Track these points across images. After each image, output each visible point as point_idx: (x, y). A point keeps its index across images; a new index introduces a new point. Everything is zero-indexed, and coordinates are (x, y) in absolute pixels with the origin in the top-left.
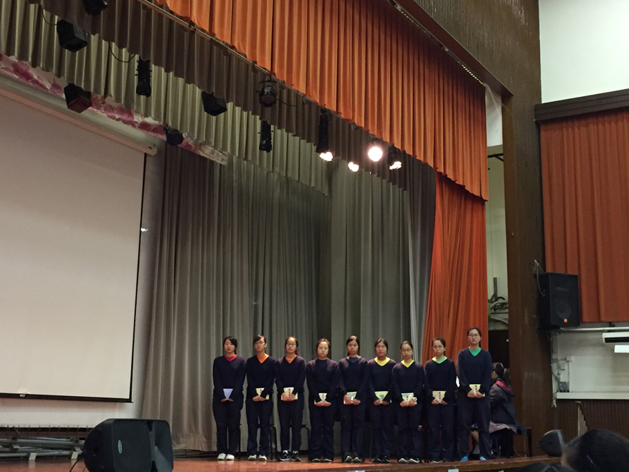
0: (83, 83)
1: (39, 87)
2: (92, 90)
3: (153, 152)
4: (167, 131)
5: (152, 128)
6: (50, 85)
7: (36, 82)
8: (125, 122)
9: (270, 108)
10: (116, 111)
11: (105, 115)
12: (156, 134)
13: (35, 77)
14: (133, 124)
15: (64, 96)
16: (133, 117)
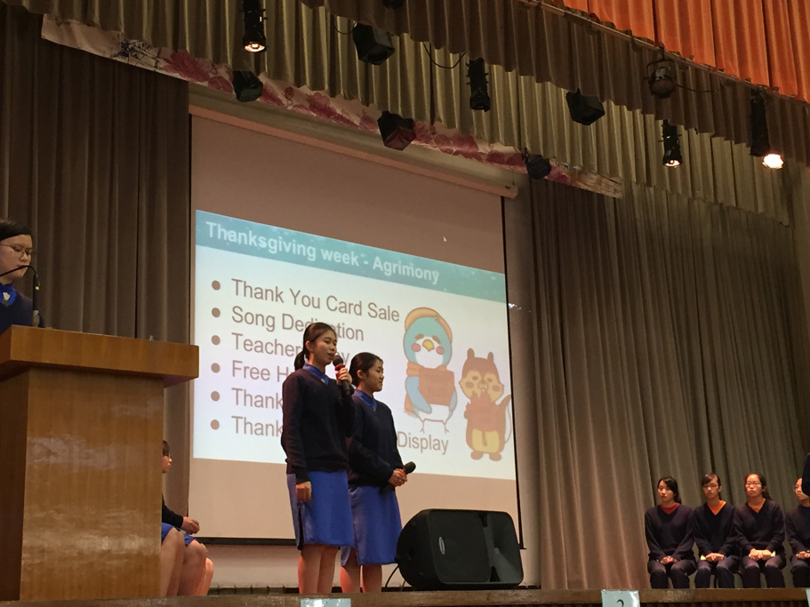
0: (400, 108)
1: (346, 125)
2: (413, 117)
3: (512, 194)
4: (527, 159)
5: (506, 160)
6: (359, 119)
7: (340, 118)
8: (467, 155)
9: (669, 100)
10: (452, 142)
11: (437, 149)
12: (512, 167)
13: (339, 111)
14: (478, 157)
15: (378, 131)
16: (477, 147)
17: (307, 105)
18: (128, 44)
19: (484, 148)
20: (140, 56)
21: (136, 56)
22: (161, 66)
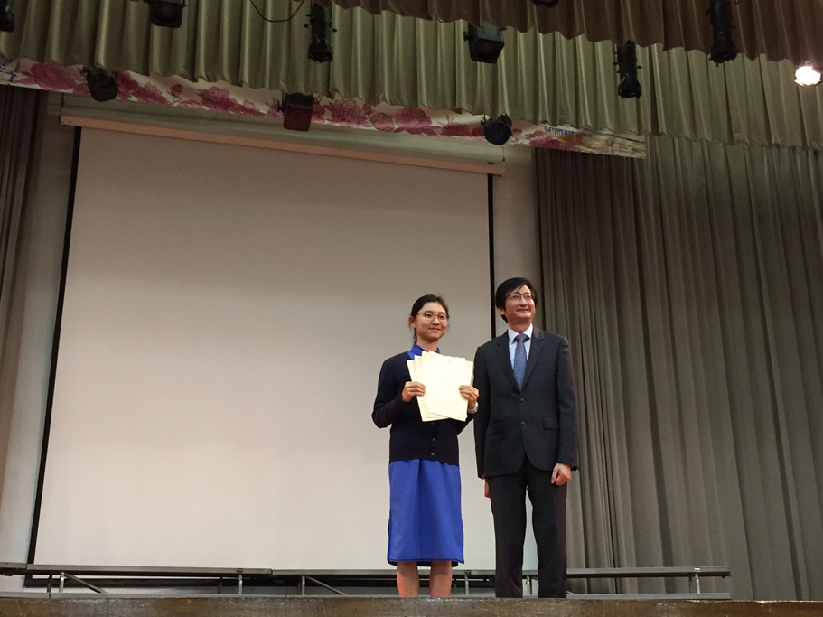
6: (268, 107)
7: (243, 108)
8: (412, 131)
10: (394, 120)
13: (240, 102)
14: (429, 131)
16: (430, 122)
17: (199, 100)
19: (438, 122)
22: (18, 79)
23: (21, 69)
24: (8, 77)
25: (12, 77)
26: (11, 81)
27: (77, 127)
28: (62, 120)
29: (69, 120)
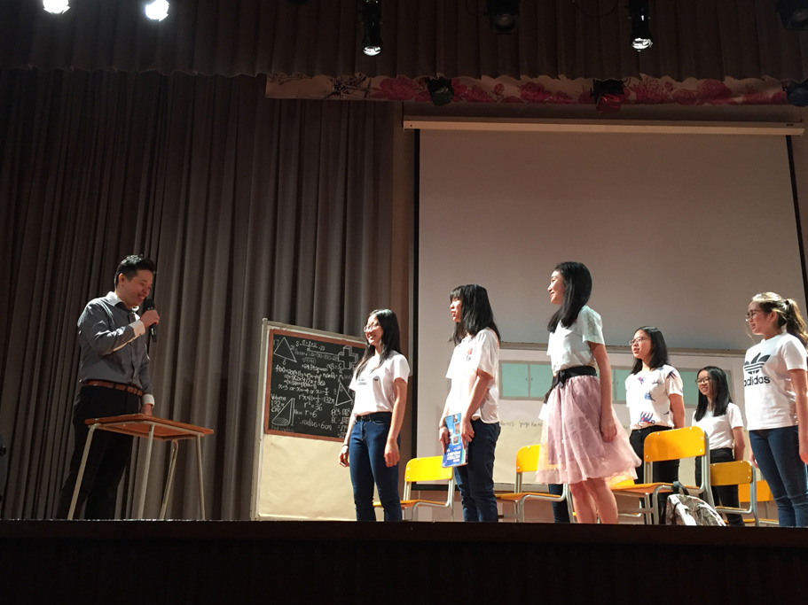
4: (788, 89)
6: (578, 95)
10: (695, 94)
13: (554, 93)
16: (730, 92)
17: (519, 95)
18: (340, 84)
20: (351, 91)
21: (347, 92)
22: (371, 94)
23: (372, 86)
24: (364, 93)
25: (366, 93)
26: (366, 96)
27: (416, 130)
28: (404, 125)
29: (409, 124)
